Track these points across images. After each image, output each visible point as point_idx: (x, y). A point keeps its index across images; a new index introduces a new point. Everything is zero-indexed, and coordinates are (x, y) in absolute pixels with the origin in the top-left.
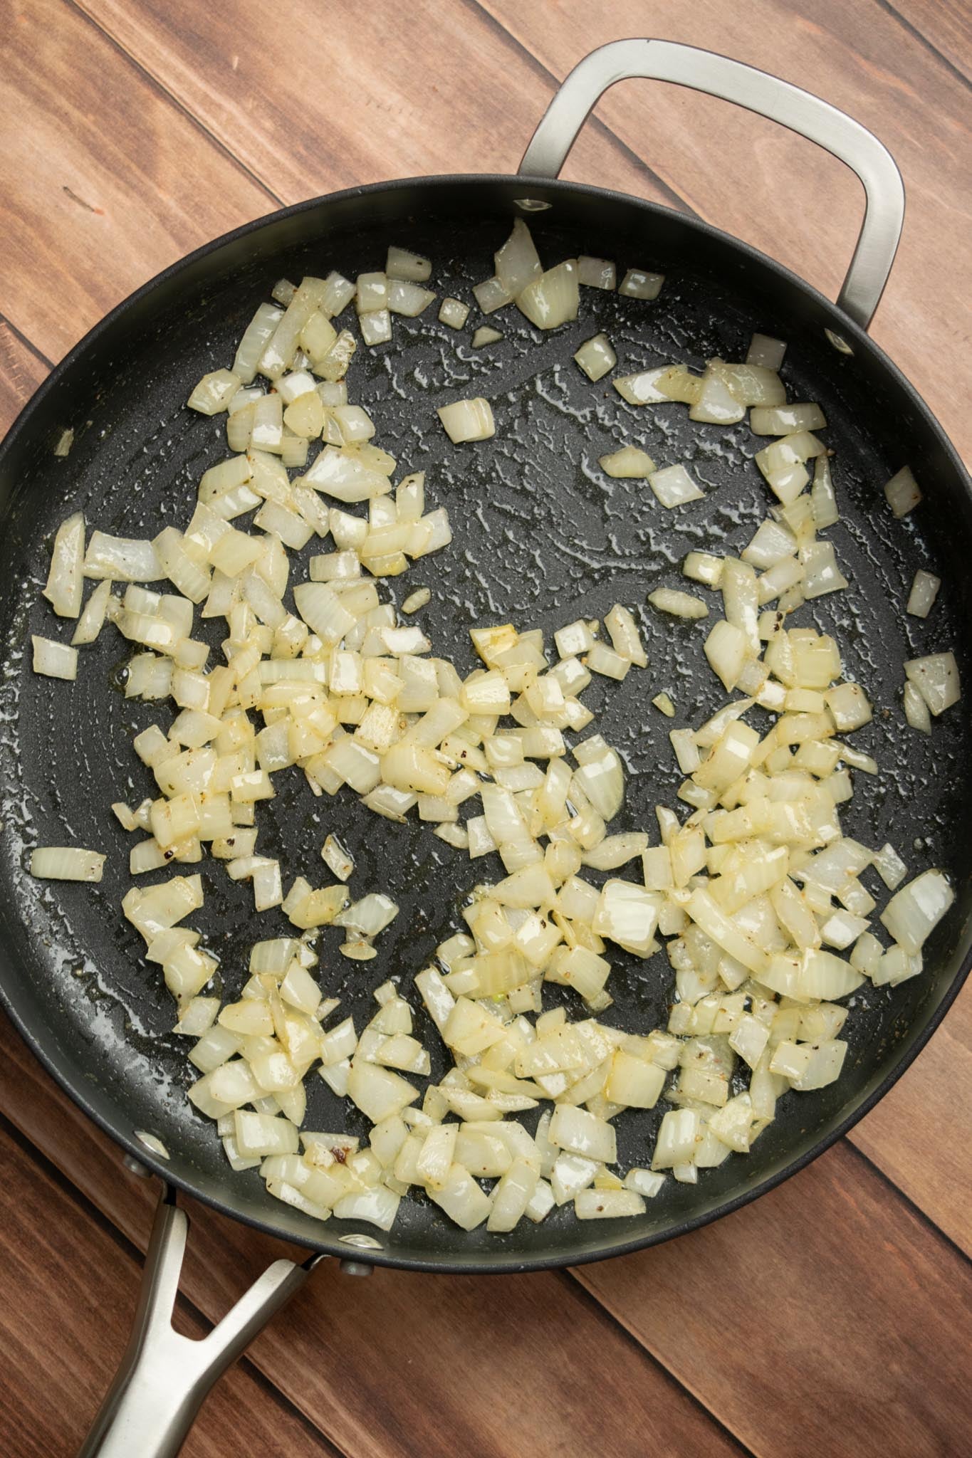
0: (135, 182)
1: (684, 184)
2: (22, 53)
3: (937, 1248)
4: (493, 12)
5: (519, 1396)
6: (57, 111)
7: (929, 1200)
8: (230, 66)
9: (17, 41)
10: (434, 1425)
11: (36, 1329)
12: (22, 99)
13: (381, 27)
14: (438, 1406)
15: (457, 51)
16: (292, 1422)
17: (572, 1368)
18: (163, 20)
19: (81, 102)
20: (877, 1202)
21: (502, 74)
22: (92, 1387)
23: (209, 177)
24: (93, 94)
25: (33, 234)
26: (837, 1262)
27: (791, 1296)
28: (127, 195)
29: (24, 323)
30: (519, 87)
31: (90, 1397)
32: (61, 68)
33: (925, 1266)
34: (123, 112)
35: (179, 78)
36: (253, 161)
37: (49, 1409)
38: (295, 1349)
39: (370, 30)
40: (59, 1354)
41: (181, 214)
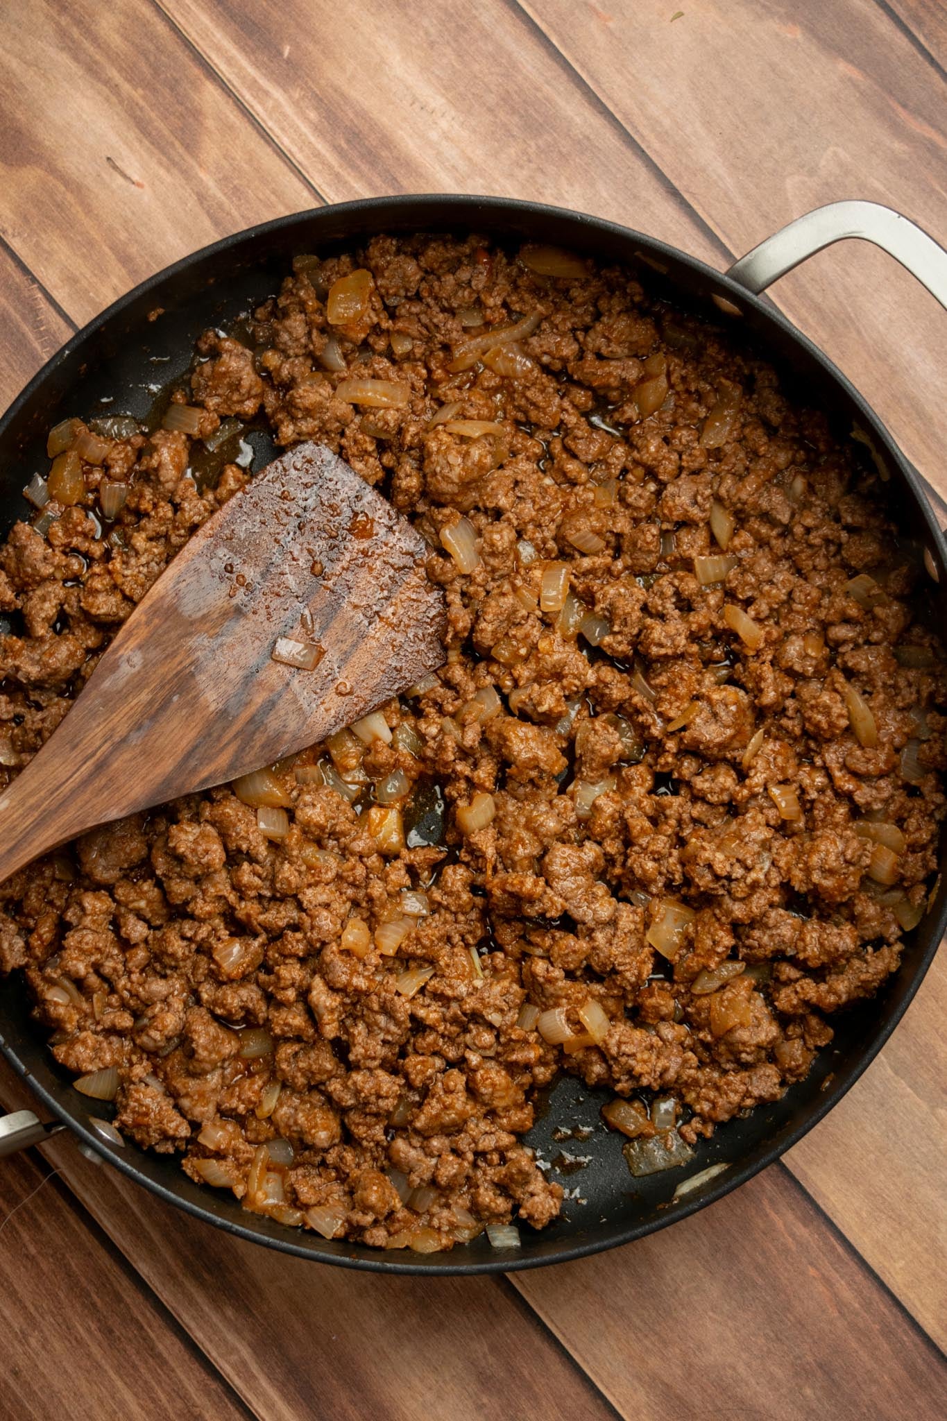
0: (177, 159)
1: (713, 213)
2: (79, 22)
3: (860, 1277)
4: (543, 26)
5: (437, 1382)
6: (107, 82)
7: (856, 1229)
8: (281, 54)
9: (75, 10)
10: (351, 1402)
12: (74, 67)
13: (432, 30)
14: (357, 1384)
15: (504, 61)
16: (214, 1385)
17: (491, 1359)
19: (131, 75)
20: (805, 1226)
21: (546, 88)
22: (22, 1332)
23: (250, 161)
24: (145, 69)
25: (73, 201)
26: (760, 1281)
27: (712, 1310)
28: (168, 171)
29: (55, 287)
30: (561, 102)
31: (19, 1341)
32: (116, 40)
33: (847, 1294)
34: (172, 89)
35: (230, 61)
36: (294, 149)
38: (224, 1314)
39: (421, 33)
41: (219, 195)
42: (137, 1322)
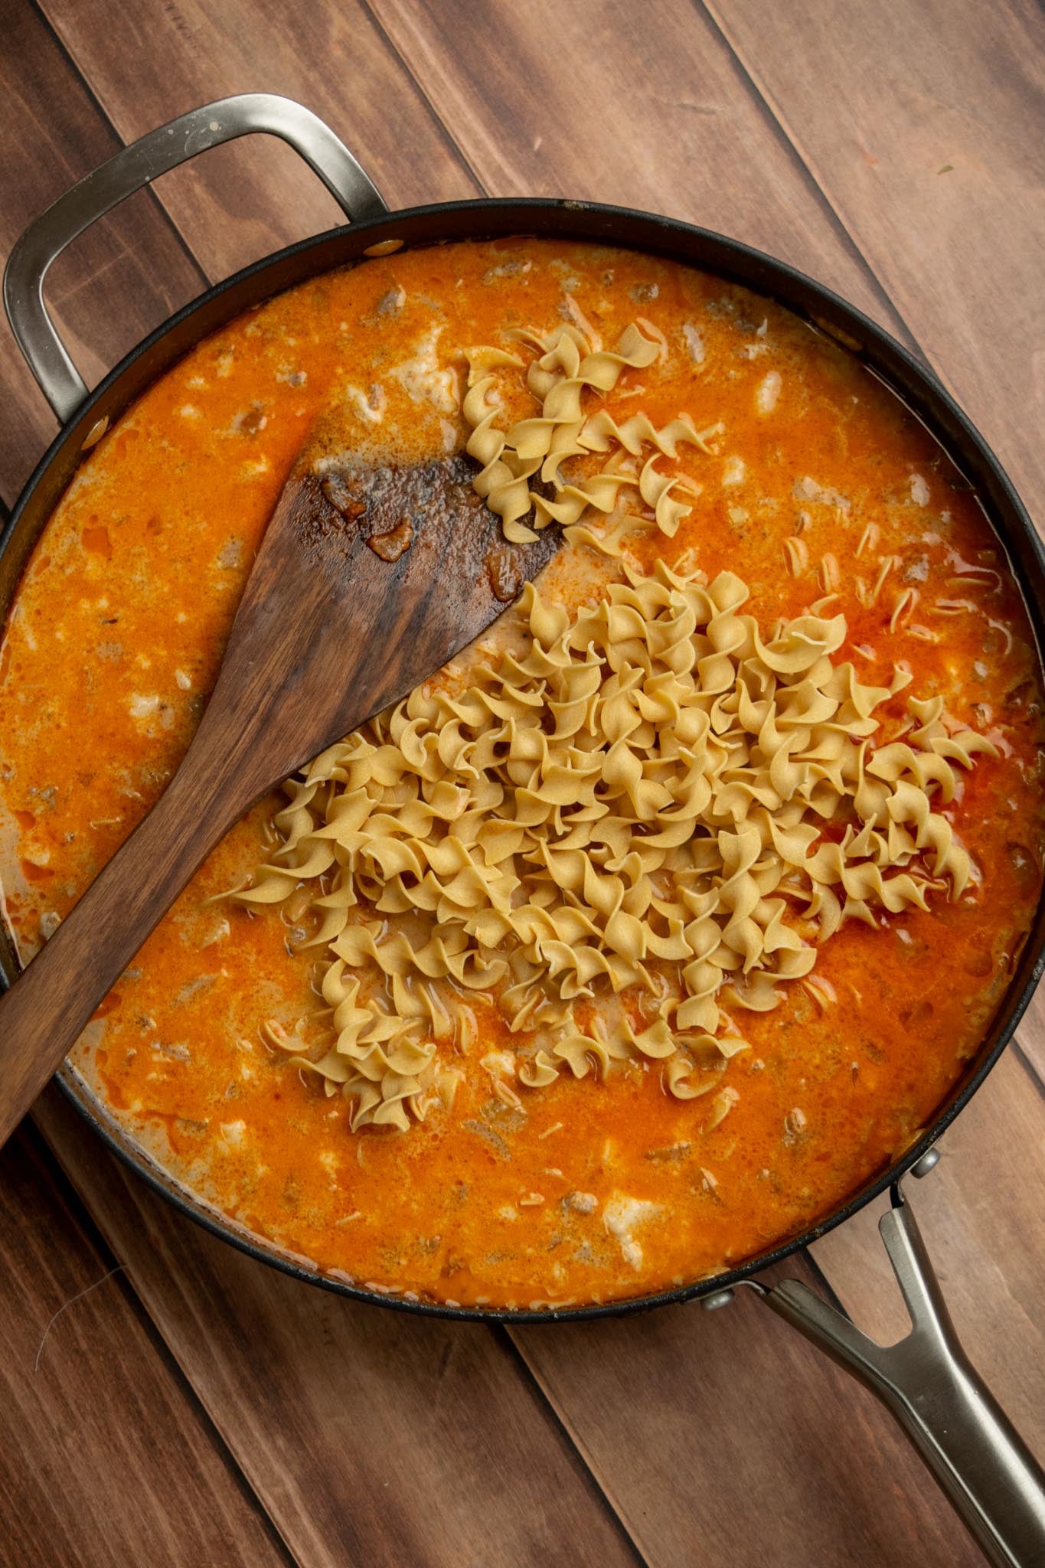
1: (953, 376)
2: (327, 81)
3: (945, 1504)
4: (806, 159)
5: (487, 1547)
8: (530, 144)
9: (325, 67)
10: (395, 1555)
11: (18, 1357)
13: (691, 145)
14: (403, 1538)
15: (760, 188)
16: (252, 1516)
17: (547, 1532)
18: (476, 83)
21: (800, 222)
22: (60, 1430)
24: (387, 137)
26: (841, 1492)
27: (787, 1516)
30: (813, 239)
31: (56, 1440)
32: (363, 105)
33: (930, 1520)
34: (413, 164)
35: (477, 144)
37: (11, 1441)
38: (274, 1442)
39: (680, 146)
40: (35, 1388)
42: (182, 1436)
